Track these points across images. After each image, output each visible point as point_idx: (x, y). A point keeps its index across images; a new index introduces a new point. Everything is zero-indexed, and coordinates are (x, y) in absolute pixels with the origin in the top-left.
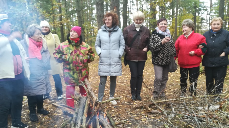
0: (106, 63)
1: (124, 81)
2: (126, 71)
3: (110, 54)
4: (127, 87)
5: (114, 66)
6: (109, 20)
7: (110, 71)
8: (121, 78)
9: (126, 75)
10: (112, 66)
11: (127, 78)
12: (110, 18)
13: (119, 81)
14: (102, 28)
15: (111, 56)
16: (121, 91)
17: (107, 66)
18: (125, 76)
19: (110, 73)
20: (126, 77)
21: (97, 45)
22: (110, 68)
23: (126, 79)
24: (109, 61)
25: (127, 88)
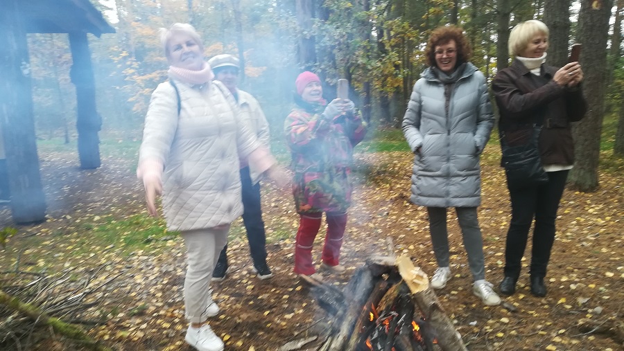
0: (438, 170)
1: (587, 234)
2: (608, 204)
3: (448, 145)
4: (590, 257)
5: (462, 178)
6: (449, 51)
7: (448, 194)
8: (579, 224)
9: (603, 218)
10: (454, 179)
11: (603, 226)
12: (452, 45)
13: (568, 234)
14: (424, 77)
15: (451, 150)
16: (560, 267)
17: (440, 180)
18: (599, 220)
19: (448, 198)
20: (601, 222)
21: (410, 122)
22: (448, 184)
23: (597, 229)
24: (444, 166)
25: (588, 260)
